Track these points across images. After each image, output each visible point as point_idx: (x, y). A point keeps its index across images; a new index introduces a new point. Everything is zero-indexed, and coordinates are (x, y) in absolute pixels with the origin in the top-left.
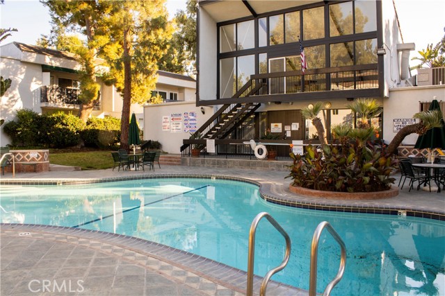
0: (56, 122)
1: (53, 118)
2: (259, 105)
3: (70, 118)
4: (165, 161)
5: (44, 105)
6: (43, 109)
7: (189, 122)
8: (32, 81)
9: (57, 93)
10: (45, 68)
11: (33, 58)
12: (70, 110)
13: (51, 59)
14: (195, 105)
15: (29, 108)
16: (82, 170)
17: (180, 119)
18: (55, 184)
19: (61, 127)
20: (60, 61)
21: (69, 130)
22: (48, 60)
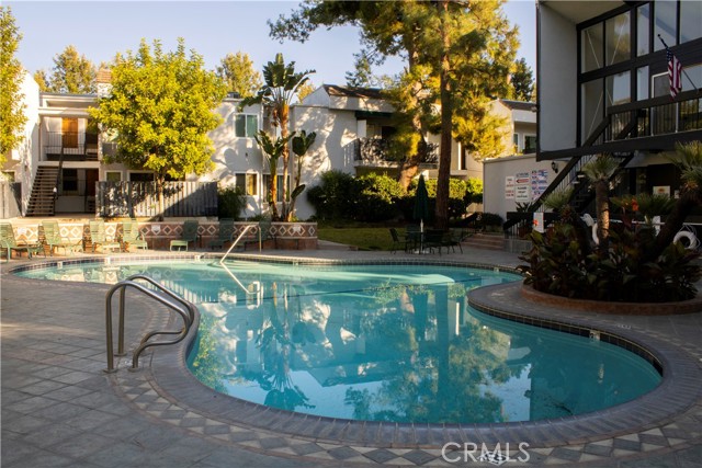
0: (364, 187)
1: (361, 181)
2: (632, 156)
3: (384, 181)
4: (489, 243)
5: (357, 164)
6: (357, 168)
7: (539, 185)
8: (343, 134)
9: (374, 148)
10: (360, 115)
11: (342, 103)
12: (385, 169)
13: (366, 103)
14: (535, 159)
15: (338, 168)
16: (359, 249)
17: (526, 181)
18: (291, 263)
19: (370, 193)
20: (379, 103)
21: (379, 198)
22: (363, 104)
